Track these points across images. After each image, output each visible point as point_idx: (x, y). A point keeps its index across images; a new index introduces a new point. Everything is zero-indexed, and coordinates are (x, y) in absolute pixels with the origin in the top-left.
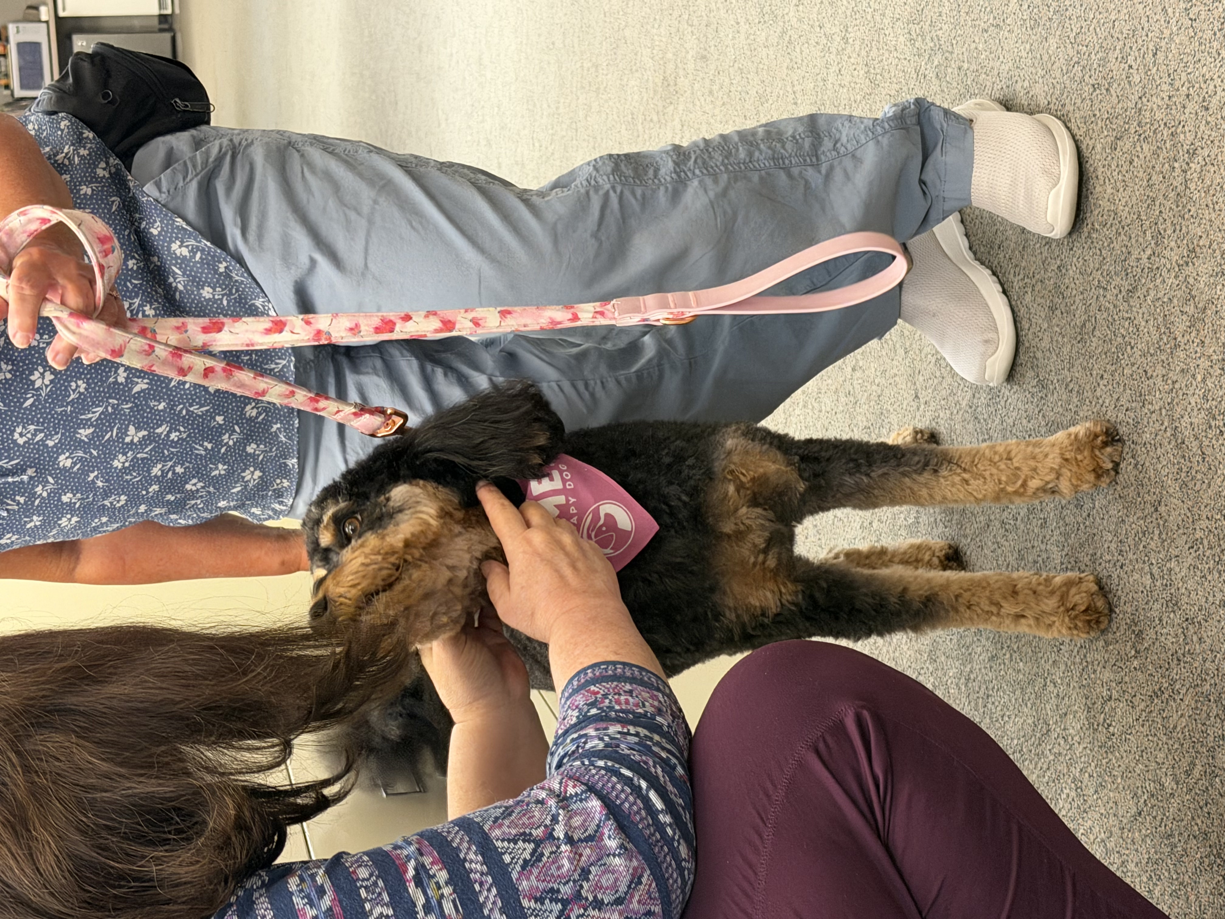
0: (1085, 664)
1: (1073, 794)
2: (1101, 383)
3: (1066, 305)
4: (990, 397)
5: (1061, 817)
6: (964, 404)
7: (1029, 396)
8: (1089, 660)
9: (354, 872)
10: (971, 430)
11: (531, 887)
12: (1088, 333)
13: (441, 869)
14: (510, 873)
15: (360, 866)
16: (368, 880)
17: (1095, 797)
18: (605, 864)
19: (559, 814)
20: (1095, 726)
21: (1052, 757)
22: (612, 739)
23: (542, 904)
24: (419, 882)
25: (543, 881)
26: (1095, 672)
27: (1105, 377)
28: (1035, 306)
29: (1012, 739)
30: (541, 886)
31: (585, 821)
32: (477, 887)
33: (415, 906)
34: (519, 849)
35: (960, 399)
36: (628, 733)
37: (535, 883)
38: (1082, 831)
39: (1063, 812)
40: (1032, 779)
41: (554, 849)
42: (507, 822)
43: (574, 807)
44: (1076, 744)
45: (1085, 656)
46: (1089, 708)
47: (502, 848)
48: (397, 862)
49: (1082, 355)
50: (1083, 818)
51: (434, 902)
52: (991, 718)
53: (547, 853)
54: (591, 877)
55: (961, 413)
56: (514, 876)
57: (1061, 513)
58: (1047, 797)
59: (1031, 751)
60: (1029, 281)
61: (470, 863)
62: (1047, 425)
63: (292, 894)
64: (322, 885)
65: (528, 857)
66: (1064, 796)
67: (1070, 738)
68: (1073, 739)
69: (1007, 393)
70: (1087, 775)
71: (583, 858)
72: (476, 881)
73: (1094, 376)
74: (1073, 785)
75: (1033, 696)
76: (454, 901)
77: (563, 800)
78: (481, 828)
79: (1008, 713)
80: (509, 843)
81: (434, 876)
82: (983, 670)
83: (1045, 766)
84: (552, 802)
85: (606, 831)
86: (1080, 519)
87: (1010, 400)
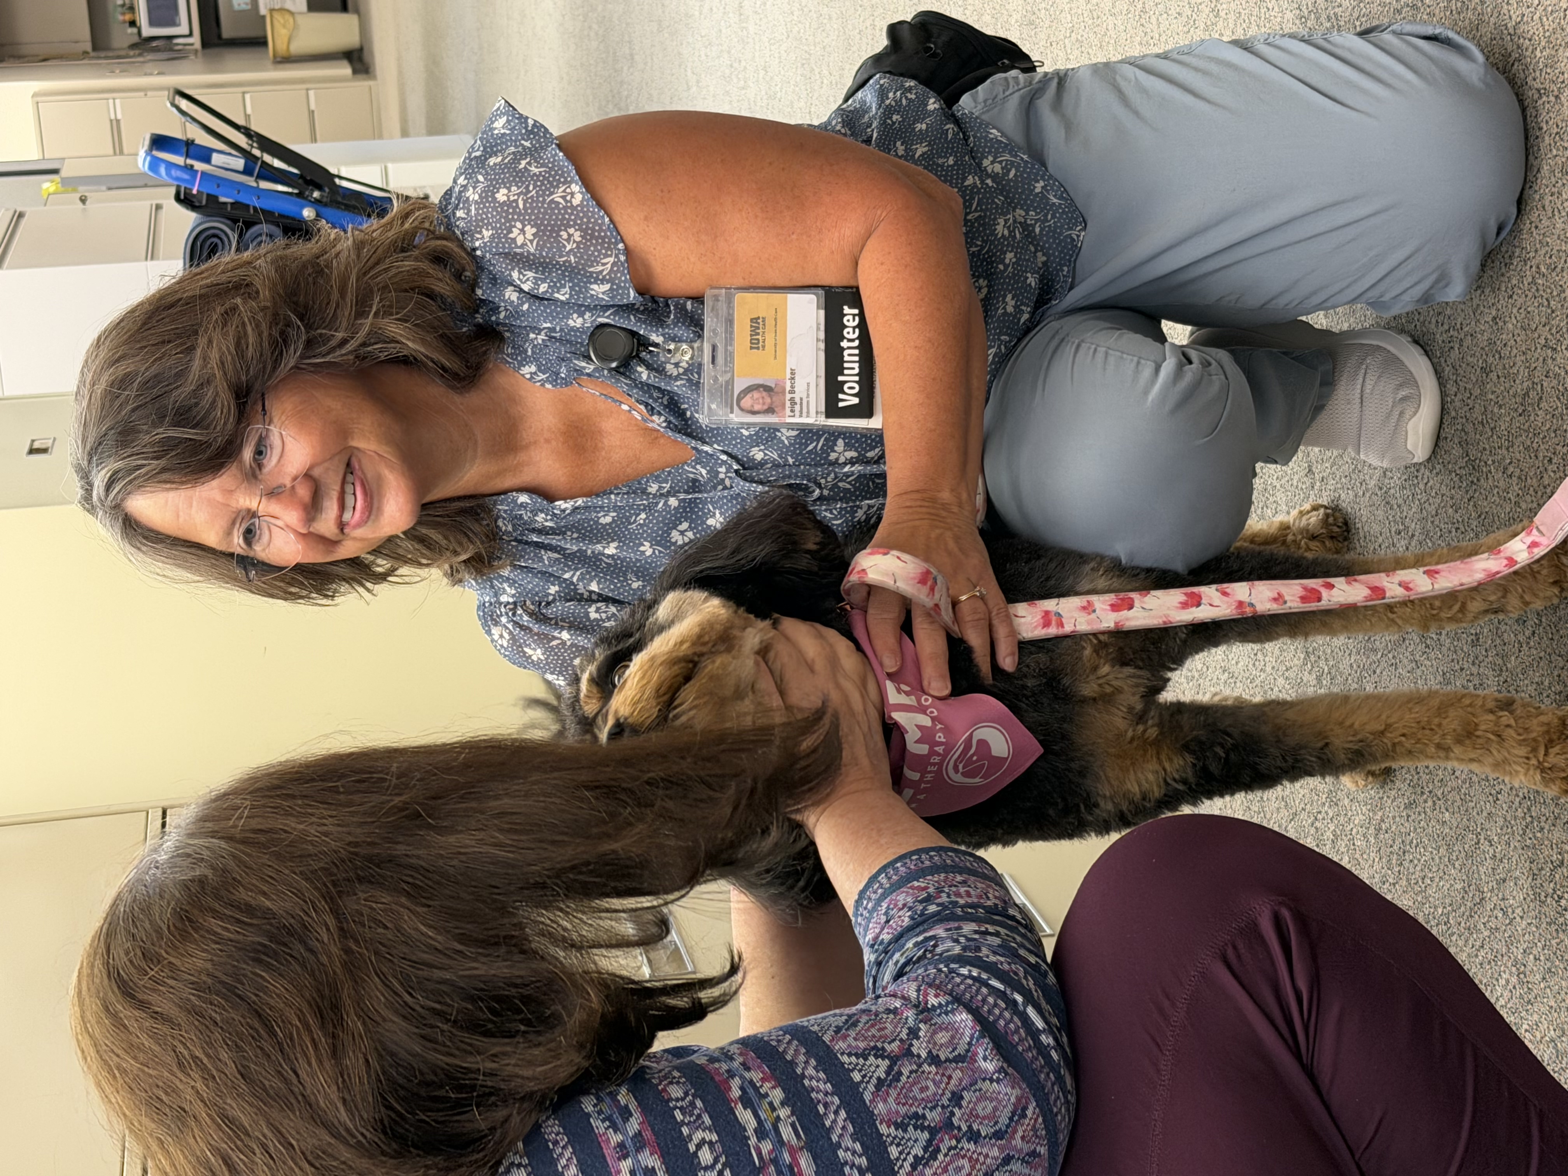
0: (1529, 819)
1: (1514, 980)
2: (1550, 468)
3: (1505, 368)
4: (1406, 477)
5: (1498, 1008)
6: (1373, 483)
7: (1456, 479)
8: (1534, 814)
9: (664, 1090)
10: (1381, 518)
11: (889, 1111)
12: (1533, 404)
13: (774, 1087)
14: (862, 1094)
15: (671, 1083)
16: (683, 1099)
17: (1542, 985)
18: (980, 1090)
19: (920, 1029)
20: (1543, 898)
21: (1487, 933)
22: (968, 939)
23: (905, 1131)
24: (747, 1102)
25: (904, 1105)
26: (1542, 829)
27: (1554, 461)
28: (1464, 366)
29: (1436, 907)
30: (903, 1110)
31: (953, 1037)
32: (821, 1109)
33: (745, 1130)
34: (871, 1065)
35: (1367, 477)
36: (986, 933)
37: (894, 1106)
38: (1525, 1026)
39: (1502, 1002)
40: (1461, 958)
41: (915, 1067)
42: (852, 1033)
43: (939, 1020)
44: (1518, 919)
45: (1529, 810)
46: (1534, 875)
47: (850, 1064)
48: (717, 1078)
49: (1525, 431)
50: (1527, 1010)
51: (768, 1126)
52: (1408, 880)
53: (905, 1072)
54: (964, 1103)
55: (1368, 495)
56: (867, 1097)
57: (1497, 629)
58: (1481, 982)
59: (1459, 924)
60: (1456, 334)
61: (810, 1080)
62: (1480, 516)
63: (588, 1115)
64: (626, 1106)
65: (883, 1076)
66: (1502, 982)
67: (1510, 910)
68: (1513, 912)
69: (1427, 473)
70: (1531, 957)
71: (953, 1082)
72: (819, 1102)
73: (1541, 459)
74: (1514, 969)
75: (1463, 854)
76: (793, 1125)
77: (924, 1011)
78: (819, 1039)
79: (1430, 875)
80: (858, 1058)
81: (766, 1095)
82: (1398, 819)
83: (1478, 943)
84: (910, 1014)
85: (981, 1052)
86: (1521, 638)
87: (1431, 482)
